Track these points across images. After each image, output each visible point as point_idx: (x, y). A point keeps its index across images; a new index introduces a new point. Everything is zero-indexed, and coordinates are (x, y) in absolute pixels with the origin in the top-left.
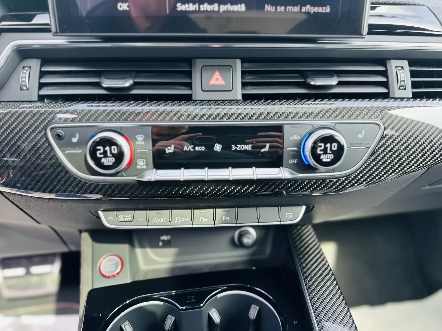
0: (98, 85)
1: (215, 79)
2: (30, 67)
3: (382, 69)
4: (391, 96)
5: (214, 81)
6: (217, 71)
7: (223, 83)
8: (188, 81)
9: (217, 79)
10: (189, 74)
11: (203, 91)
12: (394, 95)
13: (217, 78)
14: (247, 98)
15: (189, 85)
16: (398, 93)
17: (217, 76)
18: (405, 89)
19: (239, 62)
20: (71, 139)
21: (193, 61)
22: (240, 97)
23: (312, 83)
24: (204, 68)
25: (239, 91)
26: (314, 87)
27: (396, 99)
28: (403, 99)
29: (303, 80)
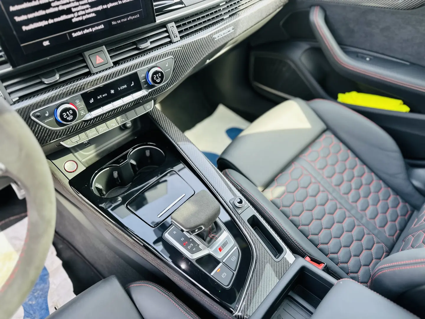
0: (42, 83)
3: (165, 29)
4: (173, 42)
7: (102, 61)
8: (85, 64)
9: (99, 60)
10: (84, 61)
11: (95, 68)
12: (174, 41)
14: (116, 64)
15: (87, 67)
16: (175, 40)
18: (177, 37)
19: (104, 47)
20: (45, 115)
21: (83, 53)
22: (113, 65)
23: (140, 48)
24: (90, 56)
25: (111, 62)
26: (141, 49)
27: (175, 42)
28: (177, 42)
29: (135, 46)
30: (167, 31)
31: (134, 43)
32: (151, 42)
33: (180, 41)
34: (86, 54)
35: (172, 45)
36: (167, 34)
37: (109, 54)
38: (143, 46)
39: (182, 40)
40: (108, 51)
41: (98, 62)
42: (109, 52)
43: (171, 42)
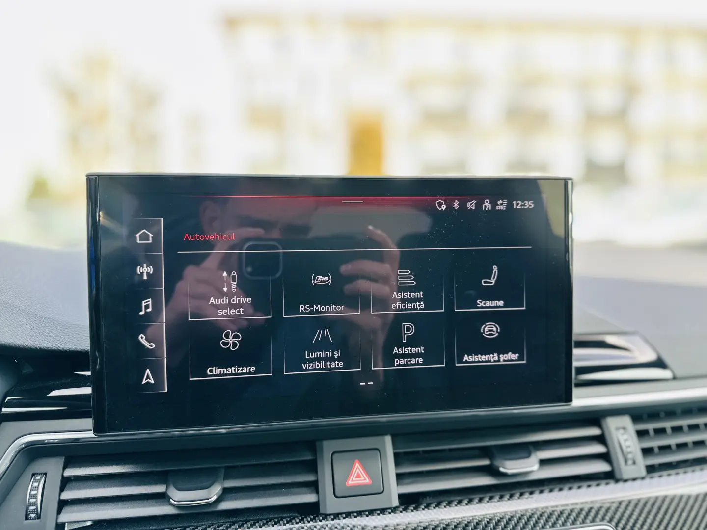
1: (355, 476)
2: (46, 474)
5: (354, 479)
6: (357, 461)
7: (367, 481)
8: (310, 478)
9: (358, 476)
10: (312, 467)
13: (358, 473)
14: (408, 501)
16: (626, 471)
17: (358, 470)
18: (634, 463)
19: (388, 439)
21: (318, 444)
22: (396, 502)
23: (502, 469)
24: (335, 456)
25: (394, 491)
26: (505, 475)
27: (626, 481)
28: (634, 480)
29: (486, 462)
30: (601, 439)
31: (485, 452)
32: (543, 462)
33: (643, 478)
34: (329, 447)
35: (612, 486)
36: (599, 449)
37: (397, 464)
38: (511, 467)
39: (652, 478)
40: (396, 455)
41: (352, 481)
42: (399, 459)
43: (610, 476)
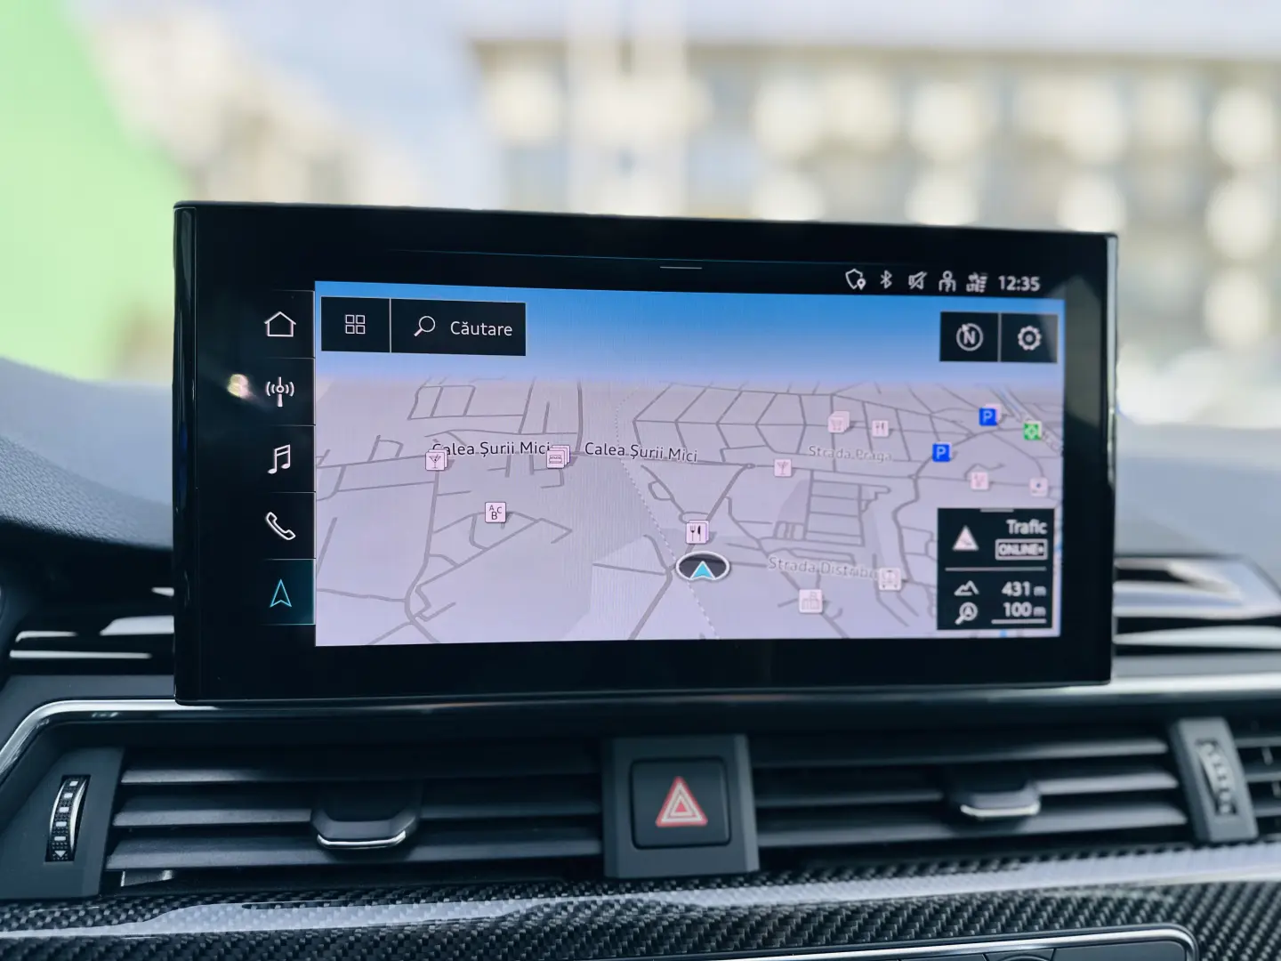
0: (303, 835)
1: (675, 809)
2: (87, 776)
3: (1155, 747)
4: (1200, 836)
5: (672, 814)
6: (678, 778)
7: (700, 819)
8: (587, 809)
9: (681, 808)
10: (593, 787)
11: (638, 846)
12: (1207, 832)
13: (681, 803)
14: (779, 866)
15: (594, 826)
17: (680, 797)
19: (742, 742)
21: (604, 743)
22: (753, 864)
23: (966, 810)
24: (638, 768)
25: (751, 842)
26: (973, 821)
27: (1216, 846)
28: (1234, 845)
29: (934, 796)
30: (1168, 762)
32: (1051, 804)
33: (1250, 843)
34: (625, 750)
35: (1188, 855)
36: (1163, 781)
37: (758, 791)
38: (986, 808)
39: (1269, 842)
40: (757, 775)
41: (669, 818)
43: (1189, 836)
